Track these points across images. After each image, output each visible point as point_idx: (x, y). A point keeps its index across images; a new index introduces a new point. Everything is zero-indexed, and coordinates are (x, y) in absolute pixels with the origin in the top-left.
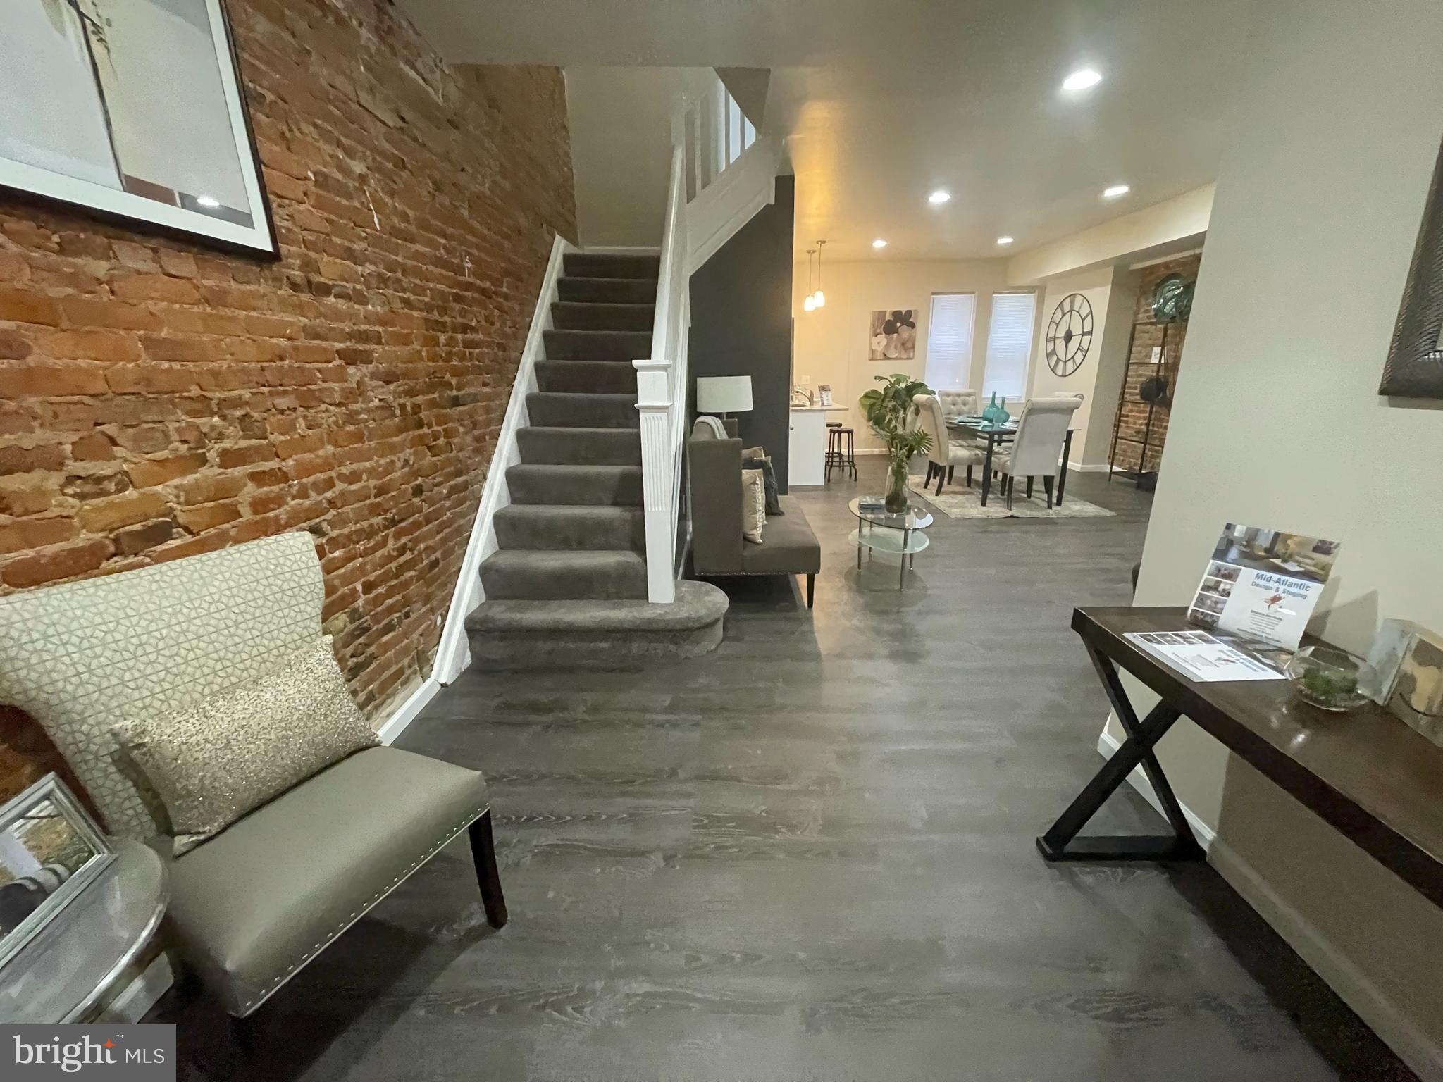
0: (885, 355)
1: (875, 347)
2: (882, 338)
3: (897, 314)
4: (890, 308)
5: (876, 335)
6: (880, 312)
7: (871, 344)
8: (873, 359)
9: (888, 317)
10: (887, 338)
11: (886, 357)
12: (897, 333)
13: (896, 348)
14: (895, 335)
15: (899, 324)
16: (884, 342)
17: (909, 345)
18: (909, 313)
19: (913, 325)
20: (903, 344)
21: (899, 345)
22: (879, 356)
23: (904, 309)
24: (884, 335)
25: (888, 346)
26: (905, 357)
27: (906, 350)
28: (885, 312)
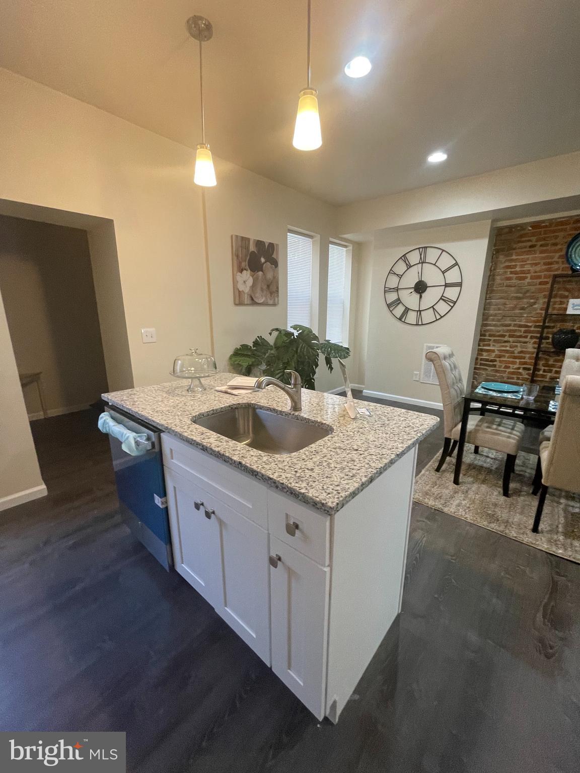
0: (252, 299)
1: (241, 287)
2: (247, 275)
3: (259, 243)
4: (254, 235)
5: (241, 271)
6: (242, 238)
7: (235, 282)
8: (239, 303)
9: (252, 248)
10: (252, 276)
11: (253, 302)
12: (262, 271)
13: (262, 290)
14: (260, 273)
15: (263, 260)
16: (250, 282)
17: (273, 288)
18: (271, 245)
19: (275, 263)
20: (268, 286)
21: (265, 287)
22: (247, 300)
23: (267, 240)
24: (249, 271)
25: (253, 287)
26: (271, 302)
27: (271, 293)
28: (248, 240)
